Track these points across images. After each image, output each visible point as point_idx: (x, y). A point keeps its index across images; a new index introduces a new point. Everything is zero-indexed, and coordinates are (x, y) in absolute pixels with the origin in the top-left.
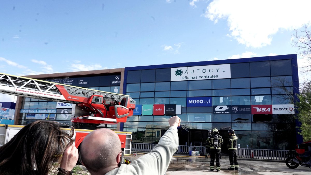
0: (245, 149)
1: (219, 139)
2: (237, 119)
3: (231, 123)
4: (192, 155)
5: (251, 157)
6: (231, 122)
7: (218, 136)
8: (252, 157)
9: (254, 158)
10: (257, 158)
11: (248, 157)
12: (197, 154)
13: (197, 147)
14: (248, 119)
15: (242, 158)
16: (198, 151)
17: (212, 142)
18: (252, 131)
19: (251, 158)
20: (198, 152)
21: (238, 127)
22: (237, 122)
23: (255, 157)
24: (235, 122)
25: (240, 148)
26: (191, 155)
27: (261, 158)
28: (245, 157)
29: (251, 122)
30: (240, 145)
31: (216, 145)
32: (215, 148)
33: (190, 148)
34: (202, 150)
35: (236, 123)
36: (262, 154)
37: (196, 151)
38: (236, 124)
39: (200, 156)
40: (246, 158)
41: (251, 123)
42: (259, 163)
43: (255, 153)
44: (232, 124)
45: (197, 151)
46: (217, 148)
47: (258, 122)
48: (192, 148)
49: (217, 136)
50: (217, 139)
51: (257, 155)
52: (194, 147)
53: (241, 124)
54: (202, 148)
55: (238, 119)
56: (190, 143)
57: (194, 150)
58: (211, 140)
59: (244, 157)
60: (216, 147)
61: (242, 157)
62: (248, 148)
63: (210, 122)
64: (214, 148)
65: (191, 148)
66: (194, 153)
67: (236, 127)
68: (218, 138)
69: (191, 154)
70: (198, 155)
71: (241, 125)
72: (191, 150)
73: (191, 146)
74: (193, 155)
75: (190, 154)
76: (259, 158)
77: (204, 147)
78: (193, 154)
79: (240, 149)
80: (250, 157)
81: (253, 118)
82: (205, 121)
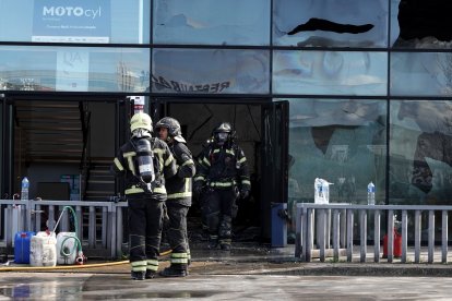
0: (356, 206)
1: (156, 155)
2: (304, 21)
3: (271, 48)
4: (37, 256)
5: (385, 257)
6: (267, 43)
7: (152, 144)
8: (396, 257)
9: (404, 262)
10: (424, 257)
11: (370, 255)
12: (66, 250)
13: (65, 204)
14: (367, 28)
15: (336, 265)
16: (74, 234)
17: (132, 167)
18: (388, 98)
19: (390, 262)
20: (71, 239)
21: (310, 76)
22: (306, 43)
23: (411, 257)
24: (296, 40)
25: (327, 202)
26: (25, 260)
27: (444, 260)
28: (356, 256)
29: (384, 44)
30: (326, 184)
31: (148, 179)
32: (145, 188)
33: (18, 211)
34: (99, 221)
35: (301, 47)
36: (438, 232)
37: (57, 232)
38: (296, 58)
39: (85, 262)
40: (363, 260)
41: (388, 50)
42: (437, 287)
43: (411, 229)
44: (277, 55)
45: (63, 234)
46: (153, 189)
47: (425, 45)
48: (31, 211)
49: (148, 143)
50: (146, 154)
51: (425, 243)
52: (45, 208)
53: (328, 53)
54: (98, 209)
55: (313, 24)
56: (21, 185)
57: (44, 228)
58: (126, 159)
59: (349, 259)
60: (149, 185)
61: (336, 256)
62: (372, 204)
63: (141, 42)
64: (141, 191)
65: (24, 212)
66: (49, 244)
67: (297, 72)
68: (150, 149)
69: (28, 253)
70: (73, 256)
71: (325, 63)
72: (25, 229)
73: (24, 201)
74: (39, 258)
75: (20, 254)
76: (430, 261)
77: (109, 206)
78: (38, 253)
79: (325, 209)
80: (381, 254)
81: (400, 18)
82: (109, 35)
